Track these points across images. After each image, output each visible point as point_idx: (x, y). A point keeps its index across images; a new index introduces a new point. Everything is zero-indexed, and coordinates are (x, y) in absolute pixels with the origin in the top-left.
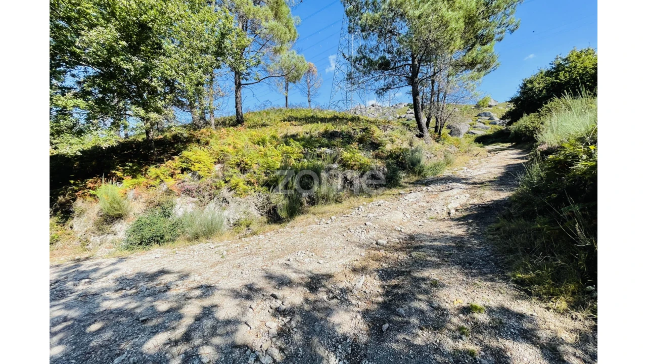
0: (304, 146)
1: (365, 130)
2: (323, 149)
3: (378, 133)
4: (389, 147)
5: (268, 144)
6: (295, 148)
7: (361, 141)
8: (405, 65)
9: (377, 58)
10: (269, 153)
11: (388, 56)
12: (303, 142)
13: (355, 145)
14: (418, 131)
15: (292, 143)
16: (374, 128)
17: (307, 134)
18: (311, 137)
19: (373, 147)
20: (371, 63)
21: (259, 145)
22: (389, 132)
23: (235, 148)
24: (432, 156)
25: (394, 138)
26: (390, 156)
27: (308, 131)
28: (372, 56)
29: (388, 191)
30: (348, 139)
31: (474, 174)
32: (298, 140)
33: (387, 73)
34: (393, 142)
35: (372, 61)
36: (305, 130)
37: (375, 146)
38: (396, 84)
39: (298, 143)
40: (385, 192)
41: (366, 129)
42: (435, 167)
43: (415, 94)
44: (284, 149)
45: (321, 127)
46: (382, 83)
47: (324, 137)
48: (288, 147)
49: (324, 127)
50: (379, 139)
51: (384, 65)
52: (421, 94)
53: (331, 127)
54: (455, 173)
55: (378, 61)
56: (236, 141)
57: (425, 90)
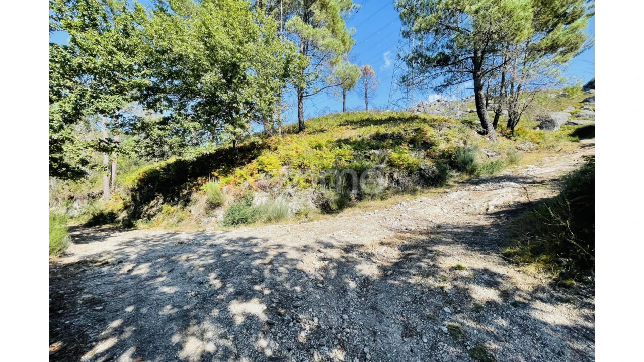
0: (355, 149)
1: (417, 130)
2: (373, 151)
3: (431, 133)
4: (443, 146)
5: (324, 148)
6: (347, 151)
7: (412, 141)
8: (467, 59)
9: (435, 55)
10: (324, 156)
11: (447, 52)
12: (354, 146)
13: (404, 146)
14: (481, 127)
15: (344, 147)
16: (426, 127)
17: (360, 137)
18: (363, 140)
19: (425, 147)
20: (428, 61)
21: (316, 149)
22: (445, 131)
23: (297, 152)
24: (494, 154)
25: (449, 137)
26: (443, 155)
27: (361, 134)
28: (429, 54)
29: (433, 190)
30: (398, 140)
31: (539, 173)
32: (350, 144)
33: (446, 68)
34: (448, 141)
35: (429, 58)
36: (358, 134)
37: (427, 145)
38: (457, 79)
39: (349, 146)
40: (430, 190)
41: (419, 129)
42: (492, 166)
43: (478, 88)
44: (337, 152)
45: (373, 130)
46: (440, 80)
47: (375, 139)
48: (340, 150)
49: (376, 130)
50: (432, 139)
51: (443, 61)
52: (484, 89)
53: (382, 129)
54: (517, 172)
55: (436, 57)
56: (298, 146)
57: (490, 83)
